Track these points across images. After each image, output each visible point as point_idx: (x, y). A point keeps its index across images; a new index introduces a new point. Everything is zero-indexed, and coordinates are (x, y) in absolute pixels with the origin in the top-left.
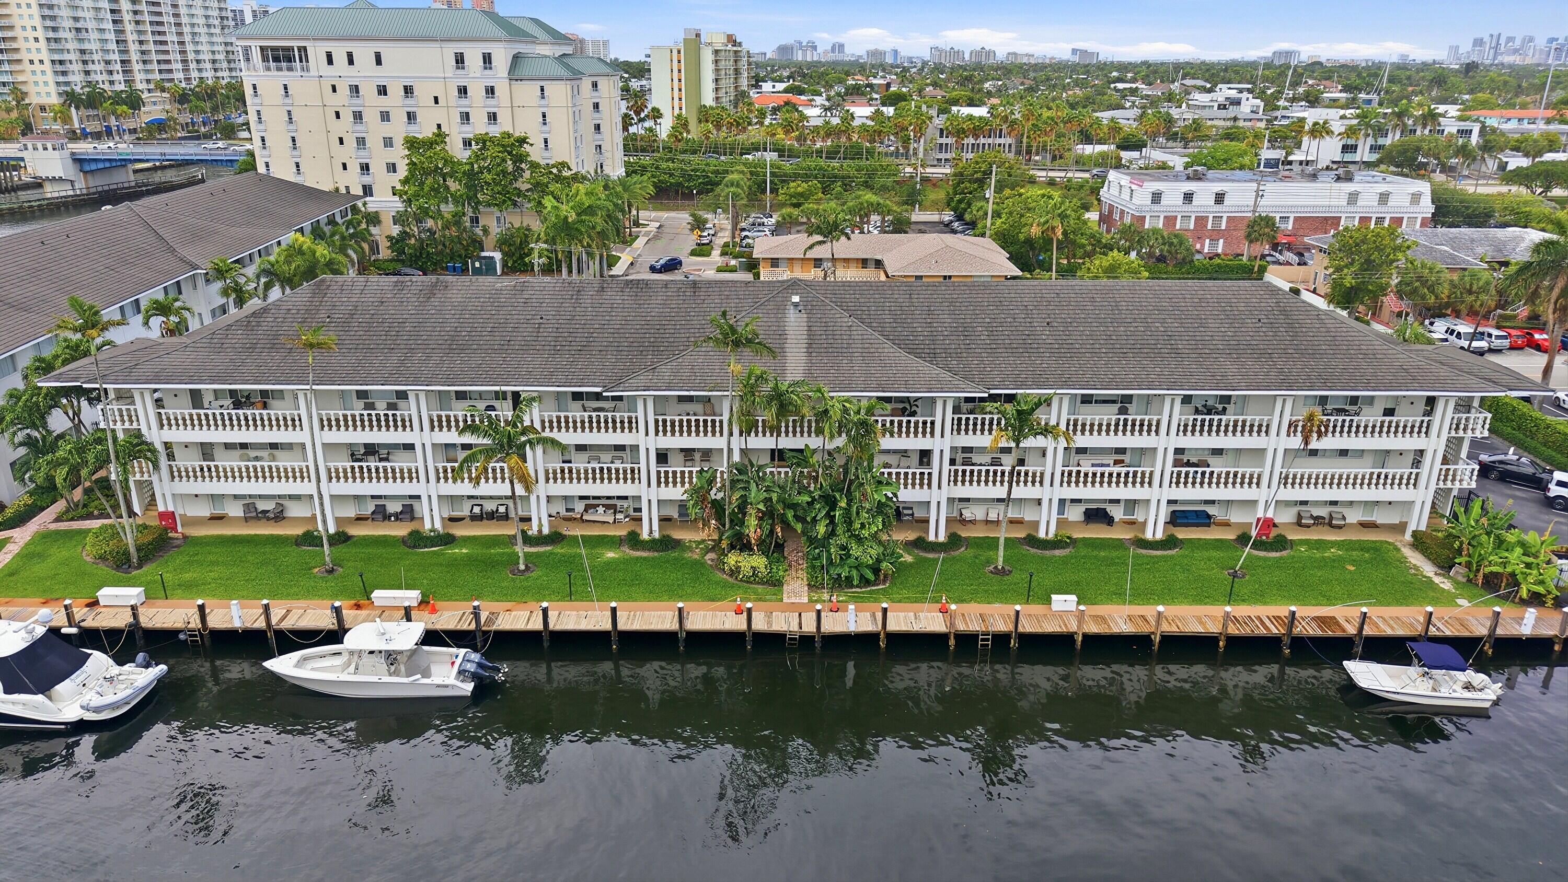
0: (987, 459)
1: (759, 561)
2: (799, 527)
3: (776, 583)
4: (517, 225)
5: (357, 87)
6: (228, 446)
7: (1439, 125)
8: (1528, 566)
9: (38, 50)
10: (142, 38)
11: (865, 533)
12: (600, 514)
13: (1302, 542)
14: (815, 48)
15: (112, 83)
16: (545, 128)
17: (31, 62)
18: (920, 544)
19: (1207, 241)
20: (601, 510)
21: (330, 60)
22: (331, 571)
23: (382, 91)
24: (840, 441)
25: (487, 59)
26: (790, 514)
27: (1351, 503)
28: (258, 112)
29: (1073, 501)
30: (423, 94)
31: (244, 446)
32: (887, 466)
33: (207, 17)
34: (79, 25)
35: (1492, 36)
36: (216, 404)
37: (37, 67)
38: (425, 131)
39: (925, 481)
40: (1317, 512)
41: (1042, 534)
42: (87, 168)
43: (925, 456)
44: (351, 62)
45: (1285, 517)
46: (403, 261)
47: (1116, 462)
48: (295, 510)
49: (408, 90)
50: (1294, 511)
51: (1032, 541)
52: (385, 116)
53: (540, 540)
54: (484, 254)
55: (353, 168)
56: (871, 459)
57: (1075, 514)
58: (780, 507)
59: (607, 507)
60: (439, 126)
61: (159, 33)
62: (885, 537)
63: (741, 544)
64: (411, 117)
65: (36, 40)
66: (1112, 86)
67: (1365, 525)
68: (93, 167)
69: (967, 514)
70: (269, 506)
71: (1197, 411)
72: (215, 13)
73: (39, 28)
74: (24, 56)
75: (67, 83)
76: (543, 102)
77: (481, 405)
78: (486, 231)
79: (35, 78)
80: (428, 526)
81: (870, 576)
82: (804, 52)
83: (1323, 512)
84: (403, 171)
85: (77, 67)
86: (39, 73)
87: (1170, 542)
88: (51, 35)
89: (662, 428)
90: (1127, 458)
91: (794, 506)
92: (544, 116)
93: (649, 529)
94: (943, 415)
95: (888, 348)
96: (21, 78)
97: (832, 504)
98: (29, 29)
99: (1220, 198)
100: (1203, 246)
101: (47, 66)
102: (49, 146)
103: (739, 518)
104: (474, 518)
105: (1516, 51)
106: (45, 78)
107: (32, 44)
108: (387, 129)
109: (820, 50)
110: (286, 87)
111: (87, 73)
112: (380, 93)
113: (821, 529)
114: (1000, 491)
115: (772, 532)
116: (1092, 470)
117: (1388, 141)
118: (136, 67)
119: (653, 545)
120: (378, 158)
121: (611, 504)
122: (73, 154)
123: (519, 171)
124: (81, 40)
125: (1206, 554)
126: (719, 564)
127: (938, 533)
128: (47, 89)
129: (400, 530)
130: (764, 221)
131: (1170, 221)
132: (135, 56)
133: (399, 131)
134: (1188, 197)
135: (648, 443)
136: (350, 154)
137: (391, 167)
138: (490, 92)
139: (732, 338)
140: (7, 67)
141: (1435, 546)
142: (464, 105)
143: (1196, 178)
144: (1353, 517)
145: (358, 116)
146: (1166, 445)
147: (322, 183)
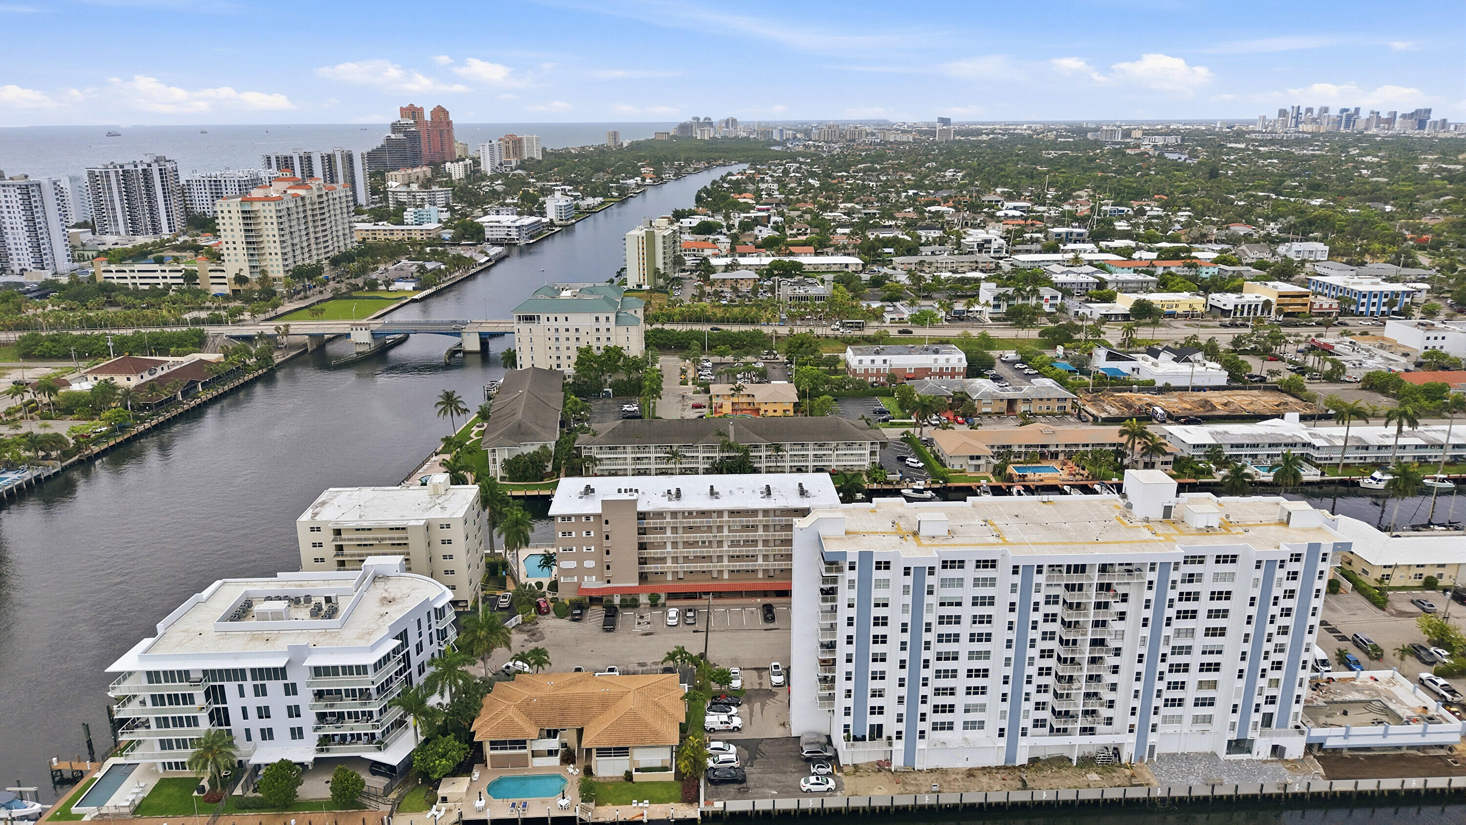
0: (774, 457)
4: (618, 379)
5: (558, 329)
6: (606, 458)
8: (880, 476)
9: (275, 247)
10: (316, 230)
14: (711, 123)
15: (304, 260)
16: (628, 343)
17: (270, 254)
19: (882, 377)
21: (548, 320)
23: (567, 330)
24: (742, 454)
25: (607, 318)
26: (732, 469)
27: (855, 465)
29: (794, 466)
30: (583, 332)
31: (610, 458)
32: (753, 459)
35: (1293, 107)
36: (606, 449)
37: (273, 256)
38: (584, 345)
39: (760, 462)
40: (847, 468)
42: (376, 337)
43: (760, 456)
44: (556, 320)
47: (802, 457)
49: (577, 330)
50: (843, 467)
52: (568, 339)
54: (605, 390)
55: (554, 358)
56: (749, 457)
60: (588, 343)
61: (323, 225)
64: (578, 339)
65: (274, 242)
66: (928, 209)
67: (858, 470)
68: (378, 336)
69: (771, 469)
71: (819, 446)
73: (276, 236)
74: (267, 251)
75: (287, 265)
76: (627, 334)
77: (664, 448)
78: (606, 381)
79: (271, 263)
82: (702, 131)
83: (850, 468)
84: (574, 359)
85: (290, 254)
86: (274, 260)
88: (281, 238)
89: (704, 452)
90: (804, 456)
92: (627, 338)
94: (763, 448)
95: (752, 433)
96: (263, 264)
97: (740, 467)
98: (271, 236)
99: (885, 361)
100: (878, 380)
101: (279, 256)
102: (364, 328)
103: (722, 470)
105: (1314, 121)
106: (277, 263)
107: (272, 245)
108: (568, 344)
109: (715, 125)
110: (530, 330)
111: (295, 257)
116: (797, 459)
117: (1015, 303)
120: (564, 354)
122: (371, 331)
123: (619, 358)
128: (278, 269)
130: (707, 364)
131: (866, 370)
132: (313, 241)
133: (573, 344)
134: (873, 361)
135: (701, 455)
136: (554, 353)
137: (569, 358)
138: (608, 330)
139: (720, 434)
140: (256, 258)
141: (868, 474)
142: (598, 335)
143: (877, 353)
144: (856, 469)
145: (557, 339)
146: (811, 453)
147: (543, 364)
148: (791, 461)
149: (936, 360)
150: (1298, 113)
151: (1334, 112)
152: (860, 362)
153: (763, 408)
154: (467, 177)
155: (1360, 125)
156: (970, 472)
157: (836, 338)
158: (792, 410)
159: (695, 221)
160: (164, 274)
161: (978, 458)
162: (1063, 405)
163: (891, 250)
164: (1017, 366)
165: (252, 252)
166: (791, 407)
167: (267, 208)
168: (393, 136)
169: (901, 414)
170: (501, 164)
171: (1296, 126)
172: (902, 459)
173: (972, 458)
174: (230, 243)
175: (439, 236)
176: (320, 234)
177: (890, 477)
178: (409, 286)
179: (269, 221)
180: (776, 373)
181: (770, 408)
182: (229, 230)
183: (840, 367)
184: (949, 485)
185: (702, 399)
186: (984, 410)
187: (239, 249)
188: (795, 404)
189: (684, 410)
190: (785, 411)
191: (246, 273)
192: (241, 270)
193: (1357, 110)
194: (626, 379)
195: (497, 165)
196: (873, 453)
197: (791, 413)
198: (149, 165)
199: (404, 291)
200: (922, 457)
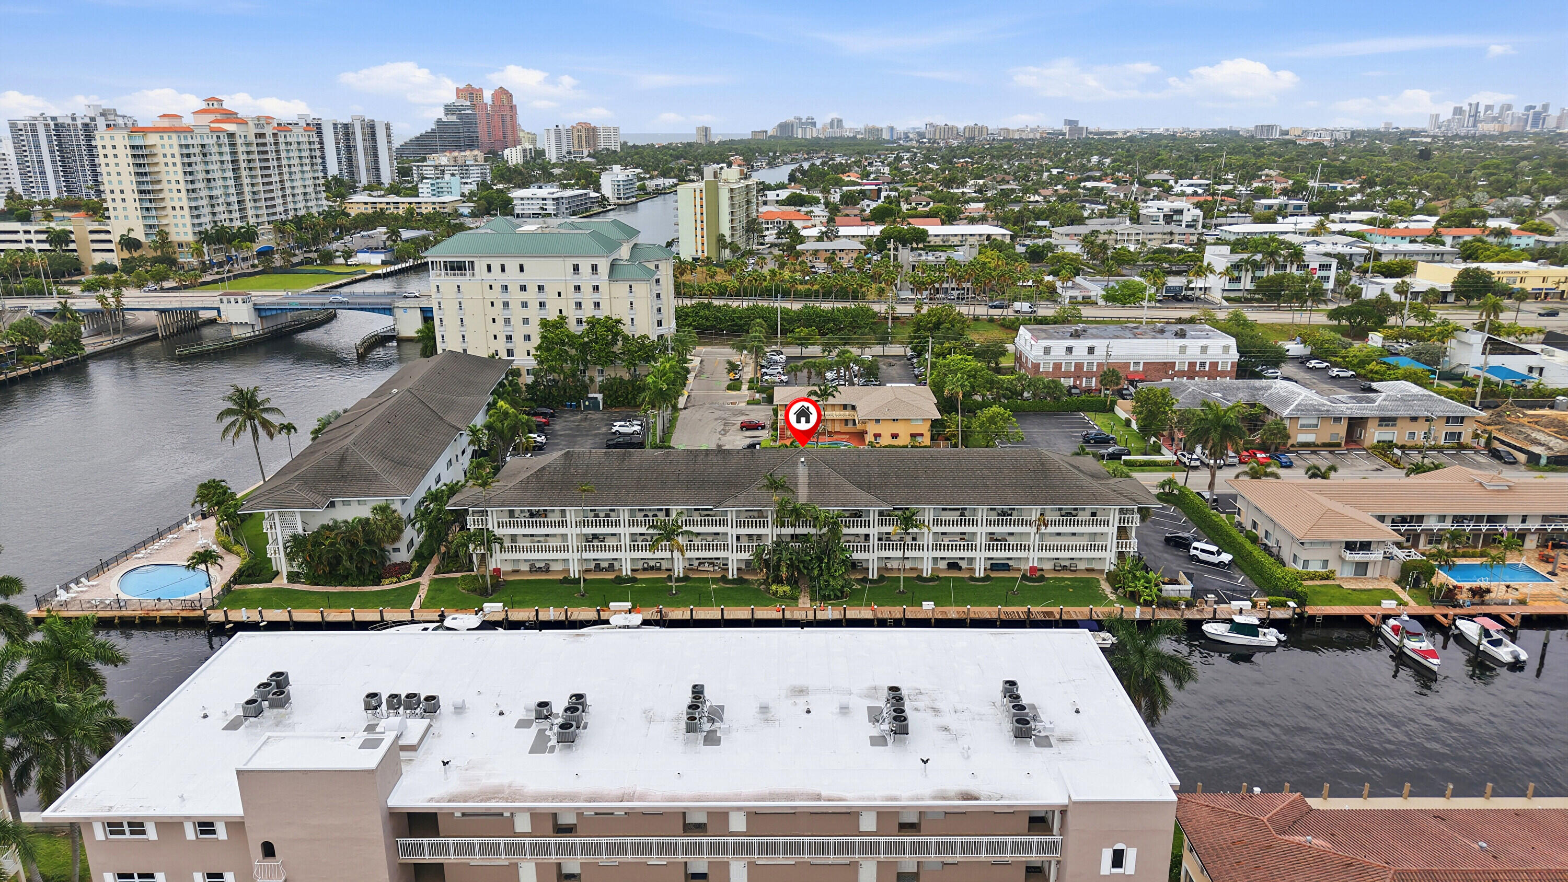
0: (898, 538)
1: (787, 588)
2: (805, 572)
3: (795, 599)
4: (613, 376)
5: (506, 286)
6: (524, 536)
7: (1303, 261)
8: (1146, 588)
9: (180, 199)
10: (254, 181)
11: (837, 574)
12: (707, 567)
13: (1052, 578)
14: (814, 124)
15: (231, 220)
16: (632, 312)
17: (174, 208)
18: (865, 580)
19: (1084, 379)
20: (707, 565)
21: (489, 269)
22: (583, 595)
23: (523, 288)
24: (825, 530)
25: (594, 268)
26: (801, 566)
27: (1081, 559)
28: (439, 303)
29: (942, 558)
30: (551, 292)
31: (532, 535)
32: (849, 541)
33: (300, 158)
34: (209, 176)
35: (1470, 105)
36: (522, 515)
37: (178, 212)
38: (552, 316)
39: (866, 549)
40: (1063, 563)
41: (925, 575)
42: (263, 314)
43: (867, 536)
44: (503, 270)
45: (1048, 566)
46: (535, 401)
47: (961, 539)
48: (554, 567)
49: (541, 288)
50: (1053, 563)
51: (920, 578)
52: (525, 305)
53: (678, 580)
54: (590, 395)
55: (502, 338)
56: (839, 539)
57: (943, 565)
58: (796, 562)
59: (710, 563)
60: (561, 311)
61: (266, 176)
62: (846, 577)
63: (778, 581)
64: (542, 305)
65: (179, 191)
66: (1082, 184)
67: (1087, 570)
68: (268, 313)
69: (889, 566)
70: (542, 565)
71: (999, 515)
72: (307, 154)
73: (182, 182)
74: (168, 204)
75: (200, 225)
76: (631, 295)
77: (650, 514)
78: (592, 380)
79: (175, 221)
80: (624, 573)
81: (839, 594)
82: (804, 130)
83: (1067, 563)
84: (536, 341)
85: (207, 210)
86: (179, 217)
87: (987, 578)
88: (190, 187)
89: (739, 524)
90: (966, 537)
91: (803, 562)
92: (631, 304)
93: (732, 574)
94: (874, 517)
95: (847, 484)
96: (164, 222)
97: (821, 560)
98: (173, 182)
99: (1091, 350)
100: (1081, 383)
101: (186, 211)
102: (240, 300)
103: (778, 567)
104: (645, 569)
105: (1495, 119)
106: (183, 221)
107: (175, 194)
108: (525, 313)
109: (819, 126)
110: (458, 287)
111: (214, 214)
112: (521, 290)
113: (816, 572)
114: (899, 554)
115: (793, 574)
116: (950, 543)
117: (1264, 274)
118: (249, 205)
119: (733, 581)
120: (518, 332)
121: (712, 562)
122: (255, 305)
123: (614, 342)
124: (210, 189)
125: (1002, 584)
126: (768, 590)
127: (873, 575)
128: (185, 230)
129: (610, 576)
130: (777, 358)
131: (1057, 366)
132: (248, 197)
133: (534, 314)
134: (1069, 350)
135: (732, 531)
136: (500, 329)
137: (528, 338)
138: (596, 288)
139: (774, 485)
140: (154, 213)
141: (1114, 579)
142: (578, 297)
143: (1076, 335)
144: (1082, 566)
145: (506, 305)
146: (981, 531)
147: (480, 348)
148: (936, 547)
149: (1183, 349)
150: (1477, 112)
151: (1519, 110)
152: (1047, 350)
153: (872, 429)
154: (526, 162)
155: (1551, 124)
156: (1346, 578)
157: (991, 320)
158: (928, 435)
159: (784, 194)
160: (28, 237)
161: (1365, 546)
162: (1456, 429)
163: (1046, 223)
164: (1313, 363)
165: (148, 205)
166: (925, 429)
167: (166, 141)
168: (445, 119)
169: (1142, 445)
170: (569, 153)
171: (1474, 126)
172: (1179, 544)
173: (1350, 546)
174: (117, 192)
175: (456, 211)
176: (261, 188)
177: (1169, 591)
178: (377, 259)
179: (169, 160)
180: (894, 371)
181: (886, 431)
182: (114, 174)
183: (1005, 362)
184: (1310, 610)
185: (761, 414)
186: (1303, 438)
187: (129, 200)
188: (935, 423)
189: (725, 432)
190: (913, 436)
191: (139, 234)
192: (130, 230)
193: (1546, 107)
194: (626, 377)
195: (564, 153)
196: (1122, 532)
197: (926, 440)
198: (93, 119)
199: (370, 265)
200: (1224, 541)
